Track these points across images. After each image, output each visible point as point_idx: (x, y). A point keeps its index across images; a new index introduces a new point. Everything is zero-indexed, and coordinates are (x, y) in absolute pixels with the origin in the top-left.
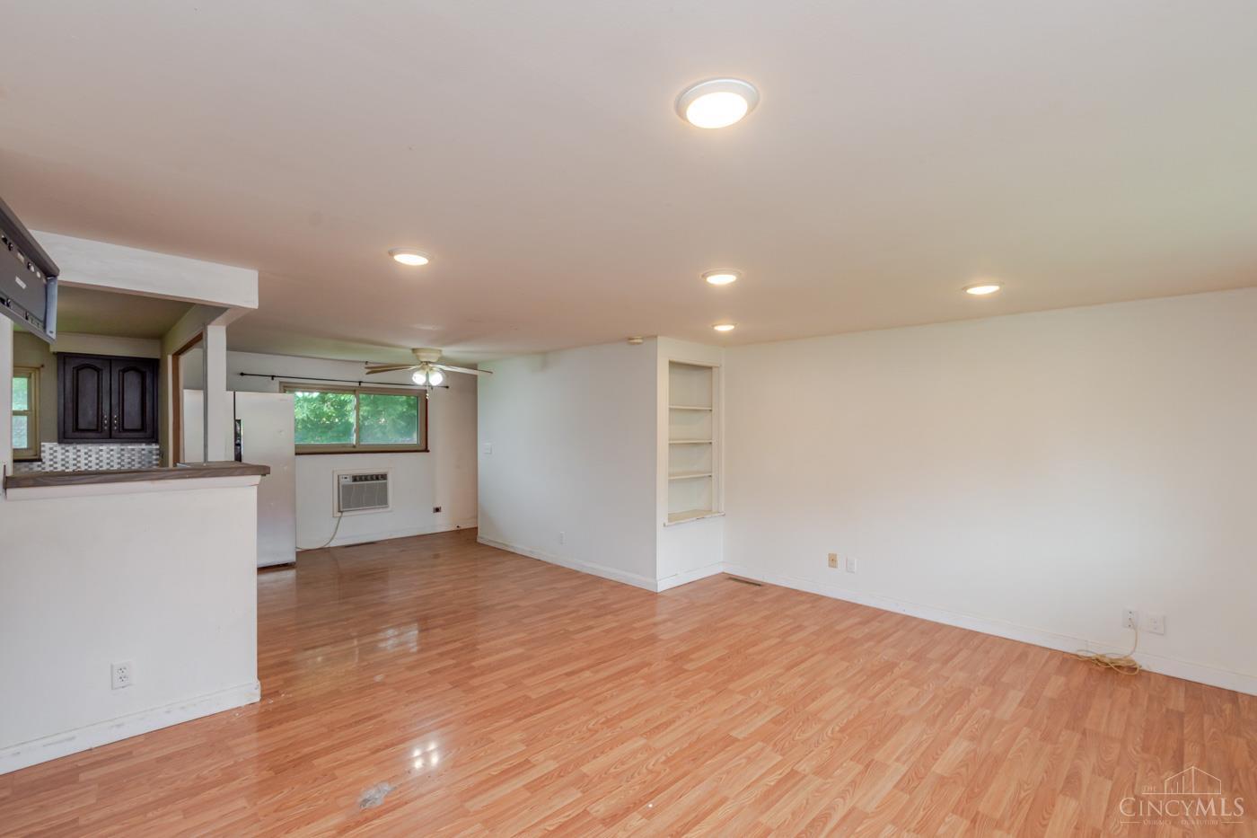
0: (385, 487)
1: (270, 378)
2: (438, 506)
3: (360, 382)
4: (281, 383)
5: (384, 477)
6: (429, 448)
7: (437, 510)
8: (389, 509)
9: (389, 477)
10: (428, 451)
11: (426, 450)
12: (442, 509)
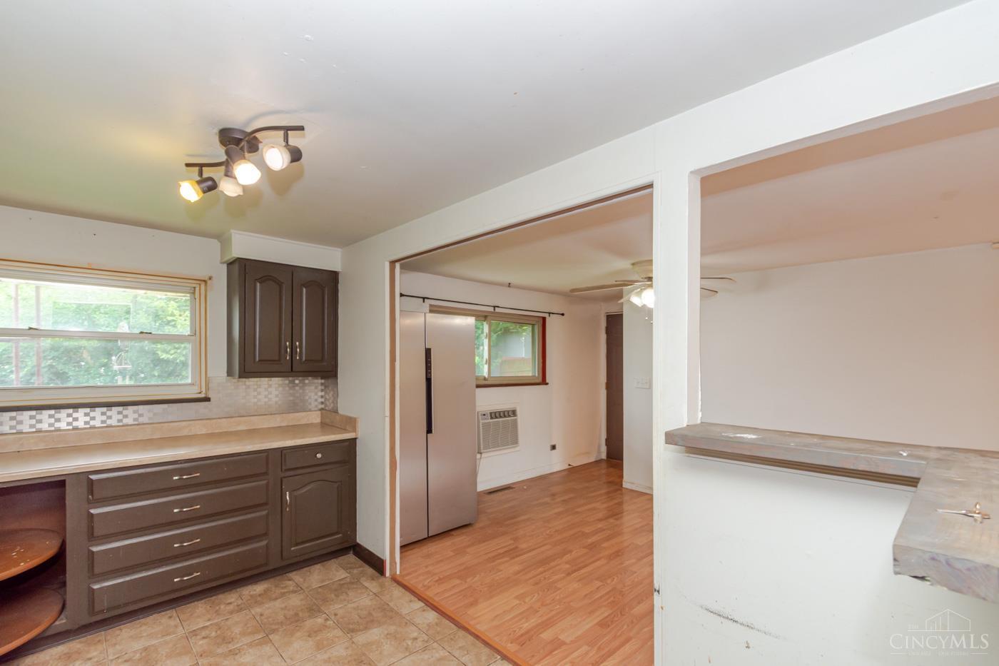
0: (515, 424)
1: (422, 299)
2: (553, 444)
3: (494, 307)
4: (431, 306)
5: (514, 413)
6: (547, 381)
7: (554, 447)
8: (517, 449)
9: (518, 413)
10: (547, 384)
11: (544, 382)
12: (557, 447)
